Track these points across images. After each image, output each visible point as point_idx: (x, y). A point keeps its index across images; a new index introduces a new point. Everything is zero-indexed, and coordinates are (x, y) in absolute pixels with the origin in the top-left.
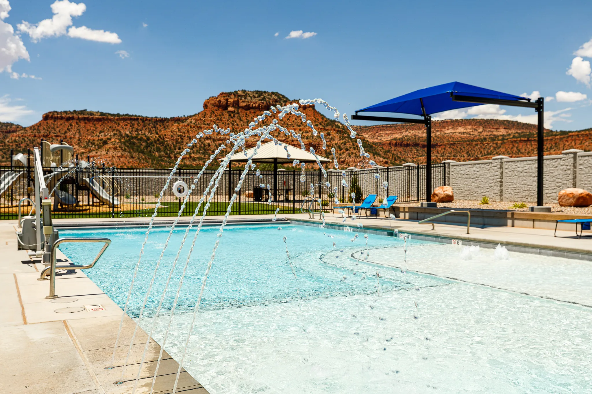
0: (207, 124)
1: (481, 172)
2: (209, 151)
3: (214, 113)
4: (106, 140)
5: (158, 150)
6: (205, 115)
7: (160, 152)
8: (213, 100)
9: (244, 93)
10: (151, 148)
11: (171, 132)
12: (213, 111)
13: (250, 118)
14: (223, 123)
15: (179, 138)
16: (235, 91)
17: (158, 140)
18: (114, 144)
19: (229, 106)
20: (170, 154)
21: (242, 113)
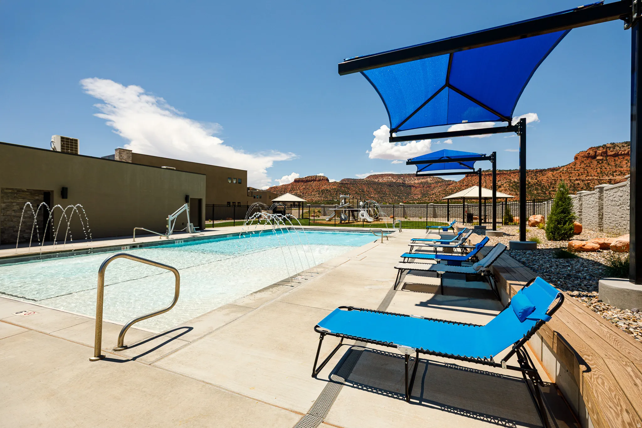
0: (577, 170)
2: (579, 188)
3: (583, 162)
4: (500, 186)
5: (537, 189)
6: (575, 164)
7: (538, 191)
8: (583, 153)
9: (612, 145)
10: (531, 189)
11: (547, 177)
12: (582, 161)
13: (619, 162)
14: (592, 168)
15: (553, 181)
16: (604, 145)
17: (537, 183)
18: (505, 188)
19: (598, 156)
20: (545, 191)
21: (611, 161)
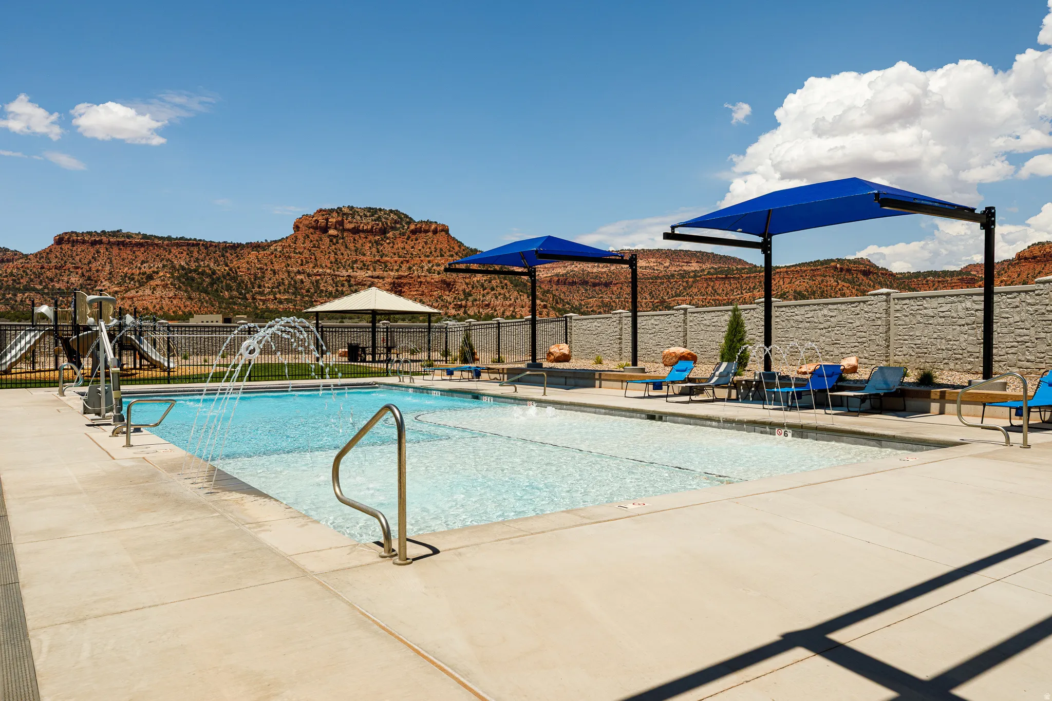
0: (299, 253)
1: (602, 328)
2: (302, 290)
3: (308, 237)
4: (151, 275)
5: (229, 288)
6: (296, 241)
7: (231, 290)
8: (308, 220)
9: (351, 210)
10: (218, 286)
11: (248, 263)
12: (307, 235)
13: (360, 245)
14: (322, 252)
15: (259, 271)
16: (338, 208)
17: (228, 274)
18: (163, 280)
19: (330, 228)
20: (245, 294)
21: (349, 237)
